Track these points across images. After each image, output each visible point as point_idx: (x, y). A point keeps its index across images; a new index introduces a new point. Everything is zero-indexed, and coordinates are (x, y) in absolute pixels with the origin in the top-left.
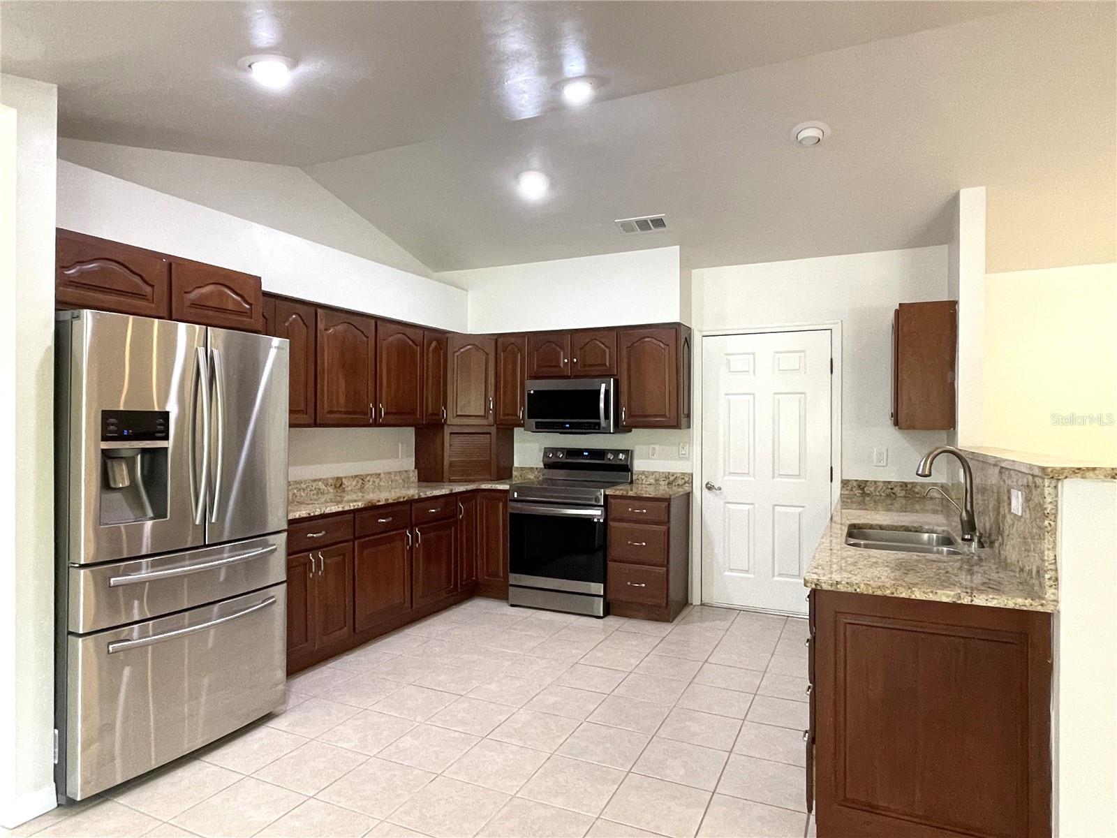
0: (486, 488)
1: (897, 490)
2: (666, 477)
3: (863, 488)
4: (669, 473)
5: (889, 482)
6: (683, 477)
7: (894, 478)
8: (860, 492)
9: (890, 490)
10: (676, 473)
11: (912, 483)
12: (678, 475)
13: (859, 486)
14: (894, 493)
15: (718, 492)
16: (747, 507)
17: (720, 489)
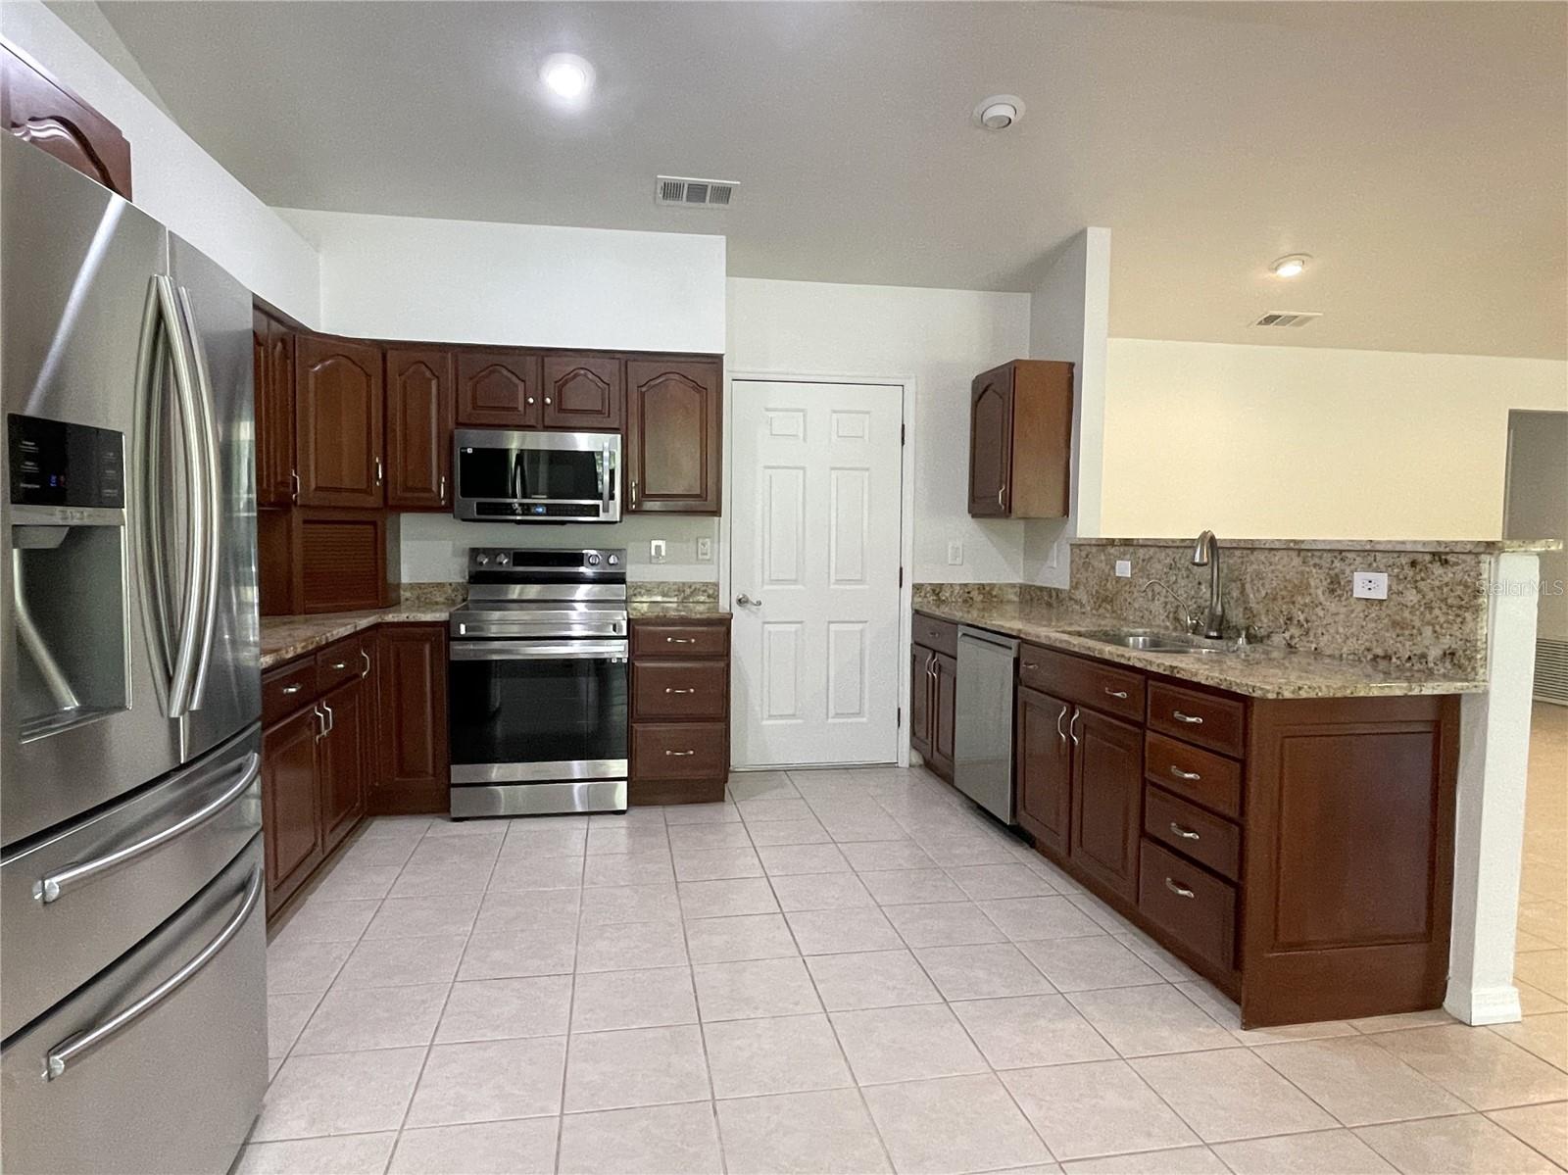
0: (396, 620)
1: (974, 594)
2: (679, 591)
3: (938, 594)
4: (684, 584)
5: (966, 585)
6: (704, 588)
7: (970, 579)
8: (935, 598)
9: (966, 595)
10: (694, 583)
11: (989, 584)
12: (698, 587)
13: (934, 591)
14: (971, 598)
15: (754, 608)
16: (793, 627)
17: (760, 604)
